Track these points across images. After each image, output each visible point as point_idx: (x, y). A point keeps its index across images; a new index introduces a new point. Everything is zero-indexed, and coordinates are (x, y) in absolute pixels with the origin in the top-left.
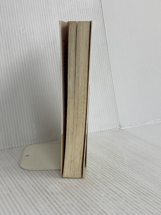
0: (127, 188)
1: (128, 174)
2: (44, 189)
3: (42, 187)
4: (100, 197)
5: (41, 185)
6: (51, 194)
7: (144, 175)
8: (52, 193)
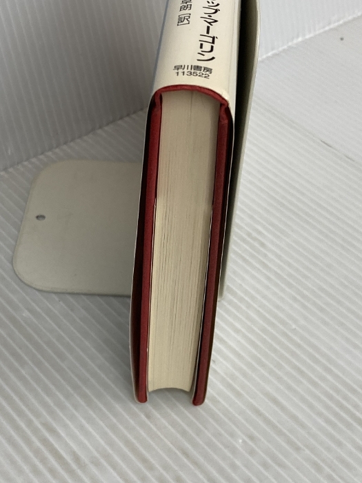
0: (303, 400)
1: (294, 326)
2: (45, 441)
3: (36, 431)
4: (232, 457)
5: (29, 423)
6: (74, 466)
7: (342, 324)
8: (77, 459)
